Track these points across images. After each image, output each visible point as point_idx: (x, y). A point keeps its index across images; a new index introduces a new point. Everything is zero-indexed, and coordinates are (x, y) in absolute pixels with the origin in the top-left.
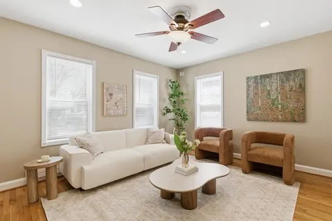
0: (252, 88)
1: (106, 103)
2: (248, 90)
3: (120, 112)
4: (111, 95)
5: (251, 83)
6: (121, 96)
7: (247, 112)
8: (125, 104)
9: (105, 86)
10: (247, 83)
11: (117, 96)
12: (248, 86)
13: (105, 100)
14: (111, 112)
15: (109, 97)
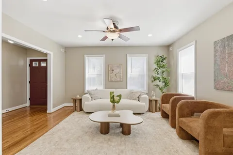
0: (219, 53)
1: (110, 75)
2: (215, 56)
3: (119, 79)
4: (113, 70)
5: (218, 48)
6: (118, 70)
7: (215, 80)
8: (121, 75)
9: (110, 66)
10: (215, 48)
11: (116, 71)
12: (216, 51)
13: (110, 73)
14: (113, 79)
15: (112, 72)
